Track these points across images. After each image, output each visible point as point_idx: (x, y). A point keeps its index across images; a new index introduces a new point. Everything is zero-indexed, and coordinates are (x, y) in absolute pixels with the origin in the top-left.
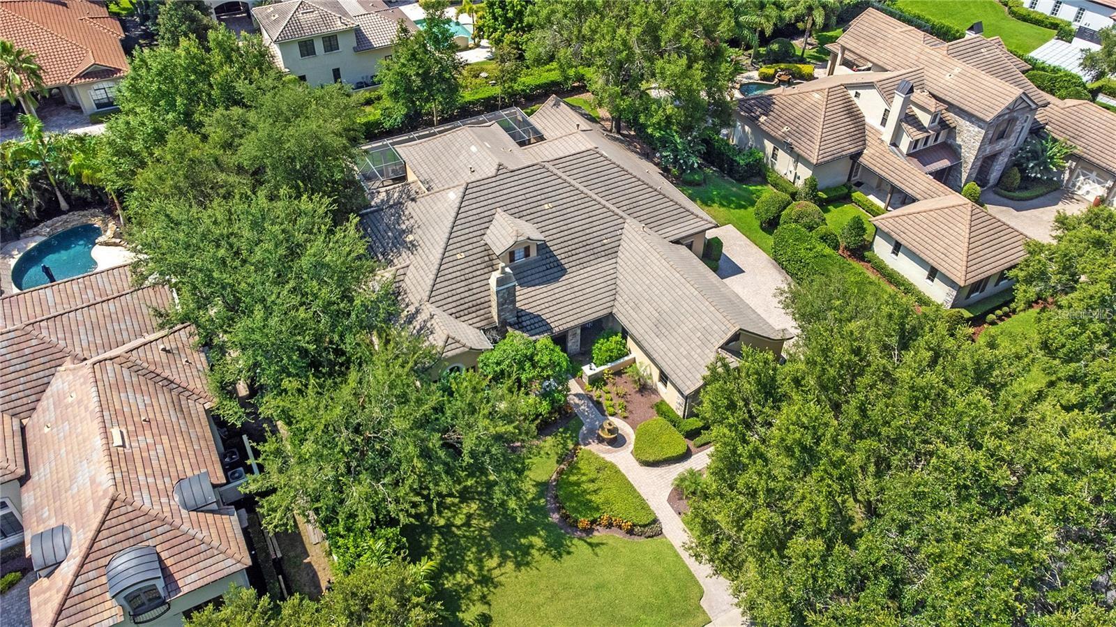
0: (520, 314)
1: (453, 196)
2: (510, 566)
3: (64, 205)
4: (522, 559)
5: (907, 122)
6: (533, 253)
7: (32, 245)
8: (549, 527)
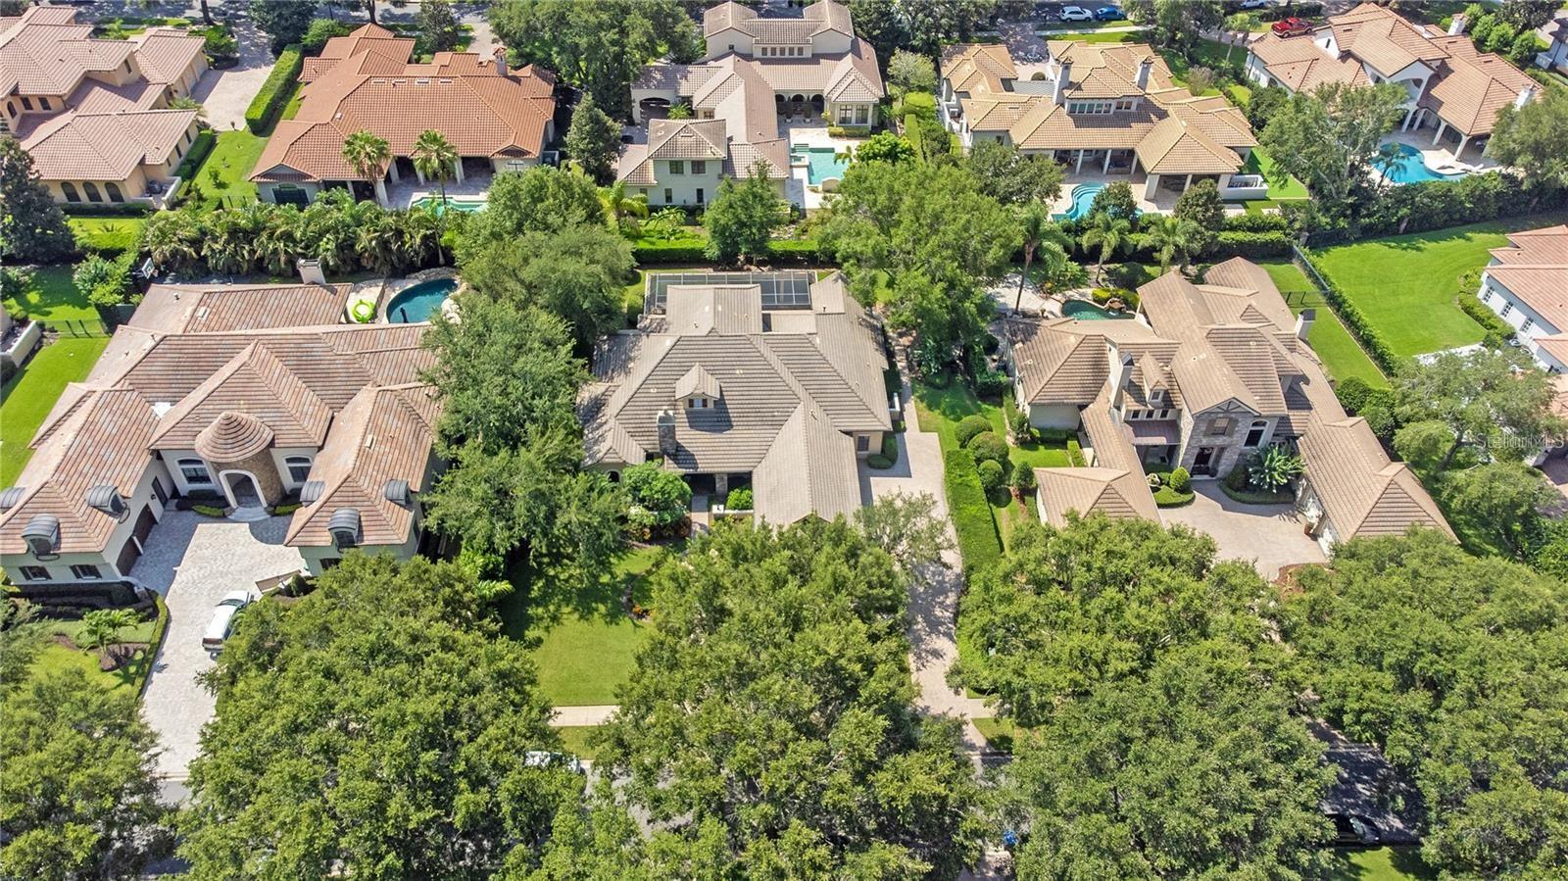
0: (679, 448)
1: (669, 343)
2: (576, 616)
3: (442, 260)
4: (586, 613)
5: (1129, 391)
6: (711, 405)
7: (410, 286)
8: (616, 603)
